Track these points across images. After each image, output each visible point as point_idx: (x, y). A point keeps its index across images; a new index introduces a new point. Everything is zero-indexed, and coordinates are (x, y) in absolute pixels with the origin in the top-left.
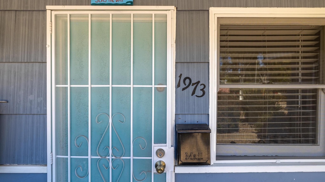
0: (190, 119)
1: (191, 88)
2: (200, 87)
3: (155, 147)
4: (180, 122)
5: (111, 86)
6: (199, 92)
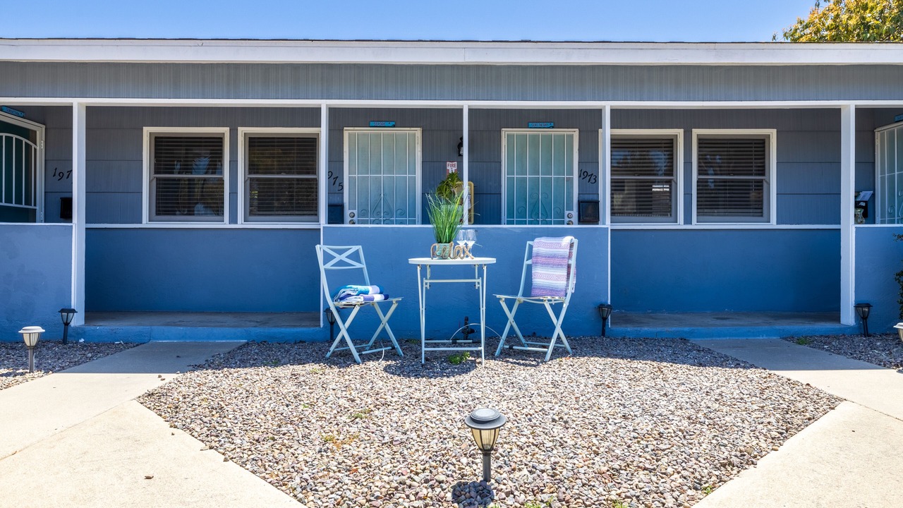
0: (587, 197)
1: (588, 178)
2: (593, 177)
3: (567, 213)
4: (581, 199)
5: (540, 176)
6: (593, 181)
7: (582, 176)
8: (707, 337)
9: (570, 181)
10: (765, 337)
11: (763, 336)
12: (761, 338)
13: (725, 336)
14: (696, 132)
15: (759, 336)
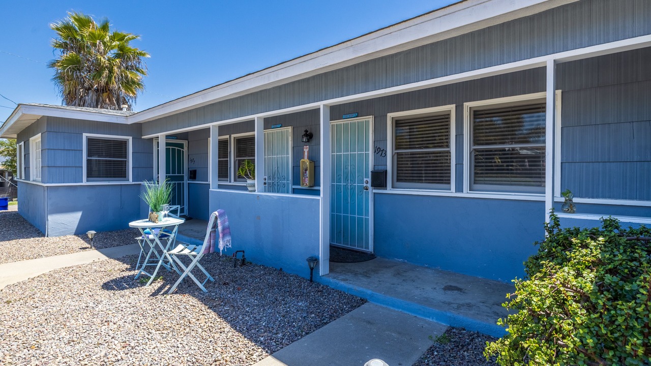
0: (379, 168)
1: (381, 152)
2: (384, 152)
3: (365, 180)
5: (349, 153)
6: (383, 155)
7: (377, 152)
8: (383, 304)
9: (367, 155)
10: (435, 321)
11: (433, 318)
12: (431, 320)
13: (398, 307)
14: (467, 105)
15: (429, 318)
